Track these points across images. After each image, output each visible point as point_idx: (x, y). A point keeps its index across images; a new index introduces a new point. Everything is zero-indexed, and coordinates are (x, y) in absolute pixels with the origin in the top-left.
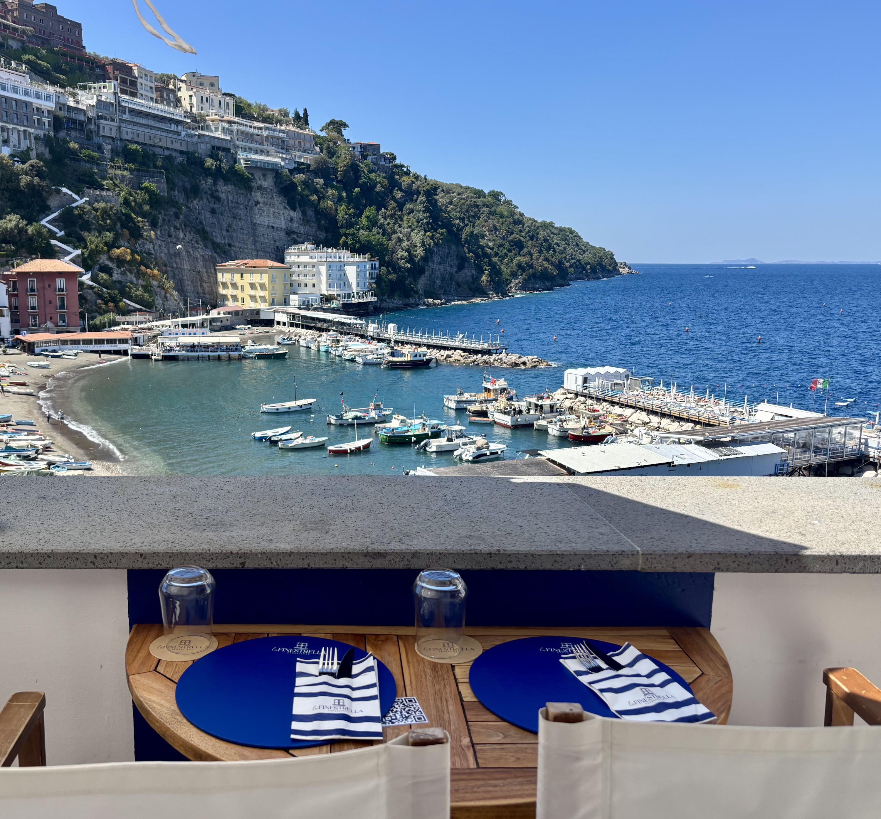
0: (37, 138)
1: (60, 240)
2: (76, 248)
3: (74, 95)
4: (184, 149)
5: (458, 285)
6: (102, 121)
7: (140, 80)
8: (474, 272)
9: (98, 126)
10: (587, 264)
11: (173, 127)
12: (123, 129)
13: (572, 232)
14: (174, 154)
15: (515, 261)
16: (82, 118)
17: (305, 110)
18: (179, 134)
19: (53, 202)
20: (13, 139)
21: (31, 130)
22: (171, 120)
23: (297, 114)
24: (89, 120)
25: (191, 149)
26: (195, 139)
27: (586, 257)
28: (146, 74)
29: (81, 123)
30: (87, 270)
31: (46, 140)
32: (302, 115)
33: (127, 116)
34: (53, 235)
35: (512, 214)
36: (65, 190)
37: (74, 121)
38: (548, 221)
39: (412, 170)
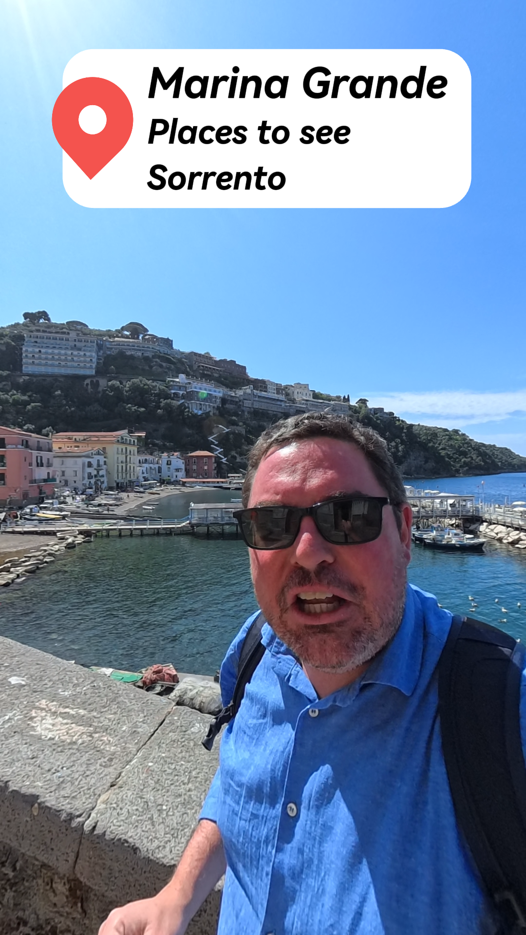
0: (214, 407)
1: (215, 445)
2: (221, 448)
3: (235, 392)
4: (283, 411)
5: (425, 470)
6: (245, 401)
7: (268, 386)
8: (434, 464)
9: (243, 402)
10: (515, 464)
11: (279, 403)
12: (255, 404)
13: (506, 449)
14: (278, 413)
15: (463, 460)
16: (237, 400)
17: (348, 396)
18: (281, 405)
19: (215, 430)
20: (204, 407)
21: (211, 404)
22: (278, 400)
23: (344, 397)
24: (240, 401)
25: (286, 411)
26: (288, 407)
27: (515, 461)
28: (272, 383)
29: (237, 402)
30: (225, 457)
31: (218, 408)
32: (346, 397)
33: (257, 399)
34: (213, 443)
35: (465, 439)
36: (220, 426)
37: (234, 401)
38: (492, 444)
39: (401, 419)
